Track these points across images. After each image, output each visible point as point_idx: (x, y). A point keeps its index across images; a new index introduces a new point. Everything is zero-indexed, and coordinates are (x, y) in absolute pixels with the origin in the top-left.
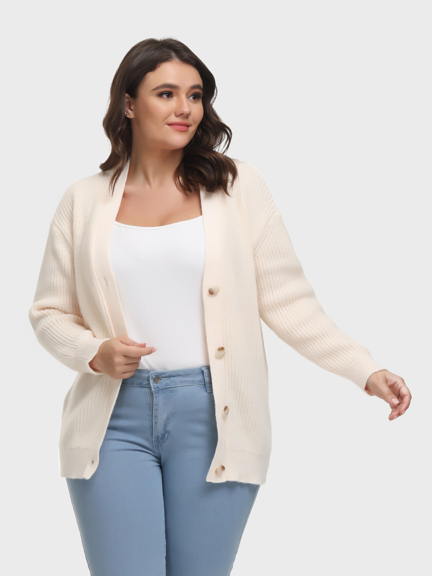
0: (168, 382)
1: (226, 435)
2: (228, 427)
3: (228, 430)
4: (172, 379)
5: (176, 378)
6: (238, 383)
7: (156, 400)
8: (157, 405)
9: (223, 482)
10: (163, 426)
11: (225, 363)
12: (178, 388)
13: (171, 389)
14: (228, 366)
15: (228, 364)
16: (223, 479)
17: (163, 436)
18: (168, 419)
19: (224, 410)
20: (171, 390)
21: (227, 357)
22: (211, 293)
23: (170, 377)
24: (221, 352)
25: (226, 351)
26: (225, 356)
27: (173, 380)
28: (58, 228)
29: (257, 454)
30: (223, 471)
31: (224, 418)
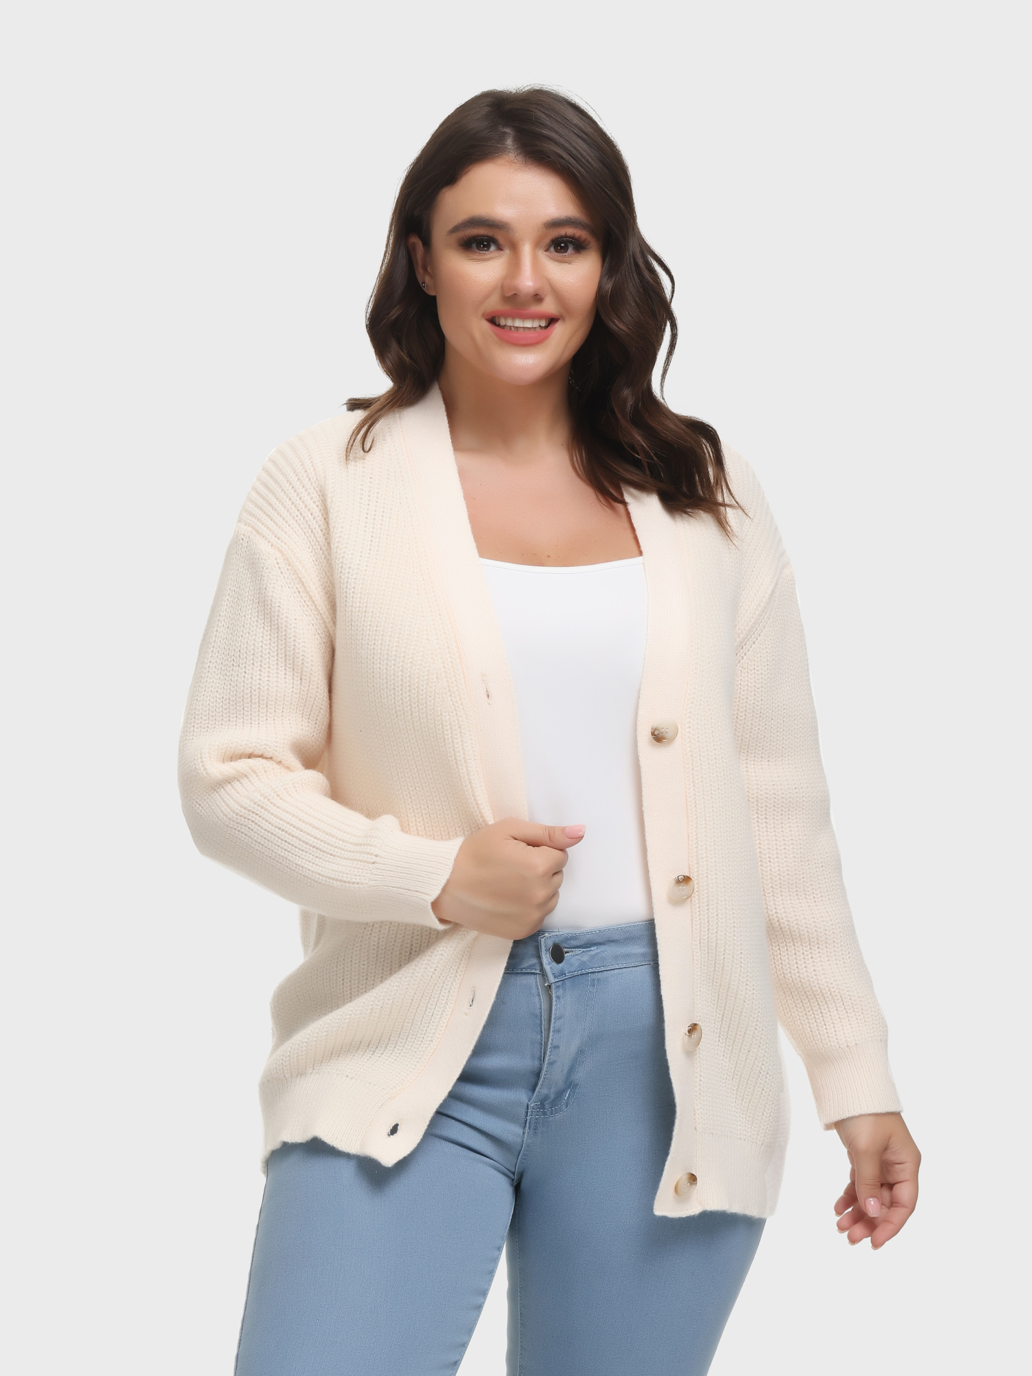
0: (585, 958)
1: (696, 1096)
2: (701, 1075)
3: (701, 1083)
4: (595, 952)
5: (602, 948)
6: (723, 966)
7: (558, 1006)
8: (560, 1018)
9: (692, 1214)
10: (565, 1071)
11: (692, 916)
12: (609, 972)
13: (594, 976)
14: (699, 922)
15: (700, 919)
16: (693, 1208)
17: (560, 1094)
18: (581, 1052)
19: (688, 1034)
20: (594, 980)
21: (697, 902)
22: (658, 737)
23: (588, 945)
24: (684, 888)
25: (696, 886)
26: (693, 899)
27: (596, 954)
28: (272, 546)
29: (761, 1143)
30: (694, 1186)
31: (690, 1053)
